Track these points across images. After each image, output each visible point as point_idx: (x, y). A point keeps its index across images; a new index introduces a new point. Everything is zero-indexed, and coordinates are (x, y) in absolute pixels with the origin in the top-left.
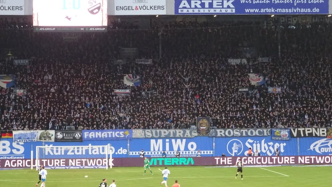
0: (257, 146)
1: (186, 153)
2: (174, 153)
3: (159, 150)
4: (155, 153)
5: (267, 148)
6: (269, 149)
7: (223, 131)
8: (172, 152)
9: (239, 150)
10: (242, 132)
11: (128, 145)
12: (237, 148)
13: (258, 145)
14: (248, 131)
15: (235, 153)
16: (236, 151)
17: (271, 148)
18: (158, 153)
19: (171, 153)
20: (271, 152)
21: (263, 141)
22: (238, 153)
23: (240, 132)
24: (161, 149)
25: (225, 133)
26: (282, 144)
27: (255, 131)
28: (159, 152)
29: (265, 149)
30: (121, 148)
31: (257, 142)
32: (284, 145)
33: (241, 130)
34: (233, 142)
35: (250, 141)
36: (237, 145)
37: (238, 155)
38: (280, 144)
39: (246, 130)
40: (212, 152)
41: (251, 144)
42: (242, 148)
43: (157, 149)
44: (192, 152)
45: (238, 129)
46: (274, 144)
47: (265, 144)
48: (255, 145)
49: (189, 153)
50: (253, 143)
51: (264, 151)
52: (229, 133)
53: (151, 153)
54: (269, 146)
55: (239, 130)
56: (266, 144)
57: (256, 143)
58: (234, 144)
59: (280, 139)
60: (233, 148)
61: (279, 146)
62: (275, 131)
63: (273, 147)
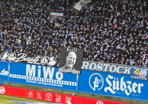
0: (116, 83)
1: (54, 81)
2: (44, 80)
3: (32, 76)
4: (29, 78)
5: (125, 87)
6: (127, 88)
7: (88, 64)
8: (43, 79)
9: (100, 85)
10: (105, 66)
11: (9, 67)
12: (98, 83)
13: (118, 82)
14: (110, 66)
15: (96, 88)
16: (97, 86)
17: (129, 87)
18: (31, 78)
19: (41, 80)
20: (128, 91)
21: (122, 79)
22: (99, 88)
23: (103, 66)
24: (34, 75)
25: (88, 66)
26: (139, 84)
27: (117, 68)
28: (33, 78)
29: (124, 88)
30: (4, 70)
31: (116, 78)
32: (141, 86)
33: (105, 65)
34: (95, 76)
35: (110, 77)
36: (98, 80)
37: (99, 90)
38: (137, 84)
39: (109, 65)
40: (76, 83)
41: (111, 81)
42: (102, 84)
43: (31, 75)
44: (59, 82)
45: (102, 63)
46: (132, 83)
47: (123, 82)
48: (114, 82)
49: (56, 82)
50: (113, 79)
51: (122, 90)
52: (93, 66)
53: (26, 78)
54: (127, 85)
55: (102, 65)
56: (125, 82)
57: (115, 80)
58: (96, 78)
59: (138, 78)
60: (95, 83)
61: (136, 86)
62: (135, 70)
63: (131, 86)
